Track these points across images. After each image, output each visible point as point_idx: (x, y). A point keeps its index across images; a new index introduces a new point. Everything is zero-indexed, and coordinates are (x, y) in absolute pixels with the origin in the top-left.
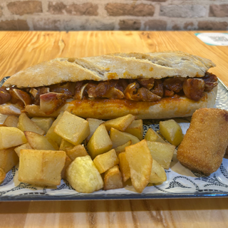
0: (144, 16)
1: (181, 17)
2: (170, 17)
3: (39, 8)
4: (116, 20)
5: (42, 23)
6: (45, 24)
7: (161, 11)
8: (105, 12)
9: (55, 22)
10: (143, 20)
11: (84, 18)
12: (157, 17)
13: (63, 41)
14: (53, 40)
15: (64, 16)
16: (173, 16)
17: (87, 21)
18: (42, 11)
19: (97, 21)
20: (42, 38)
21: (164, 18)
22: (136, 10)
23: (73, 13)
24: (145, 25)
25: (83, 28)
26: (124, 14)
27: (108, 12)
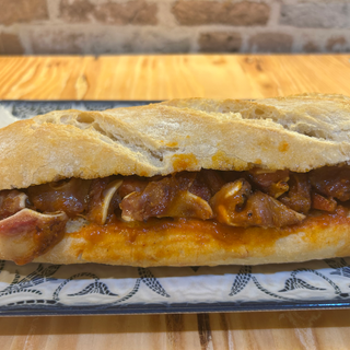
0: (248, 24)
1: (321, 26)
2: (299, 26)
3: (41, 11)
4: (194, 33)
5: (48, 40)
6: (54, 41)
7: (283, 15)
8: (171, 17)
9: (73, 37)
10: (246, 33)
11: (130, 29)
12: (274, 26)
13: (85, 78)
14: (65, 75)
15: (91, 26)
16: (307, 25)
17: (136, 35)
18: (46, 16)
19: (155, 35)
20: (44, 71)
21: (288, 30)
22: (233, 13)
23: (109, 19)
24: (251, 42)
25: (129, 49)
26: (209, 21)
27: (178, 18)
